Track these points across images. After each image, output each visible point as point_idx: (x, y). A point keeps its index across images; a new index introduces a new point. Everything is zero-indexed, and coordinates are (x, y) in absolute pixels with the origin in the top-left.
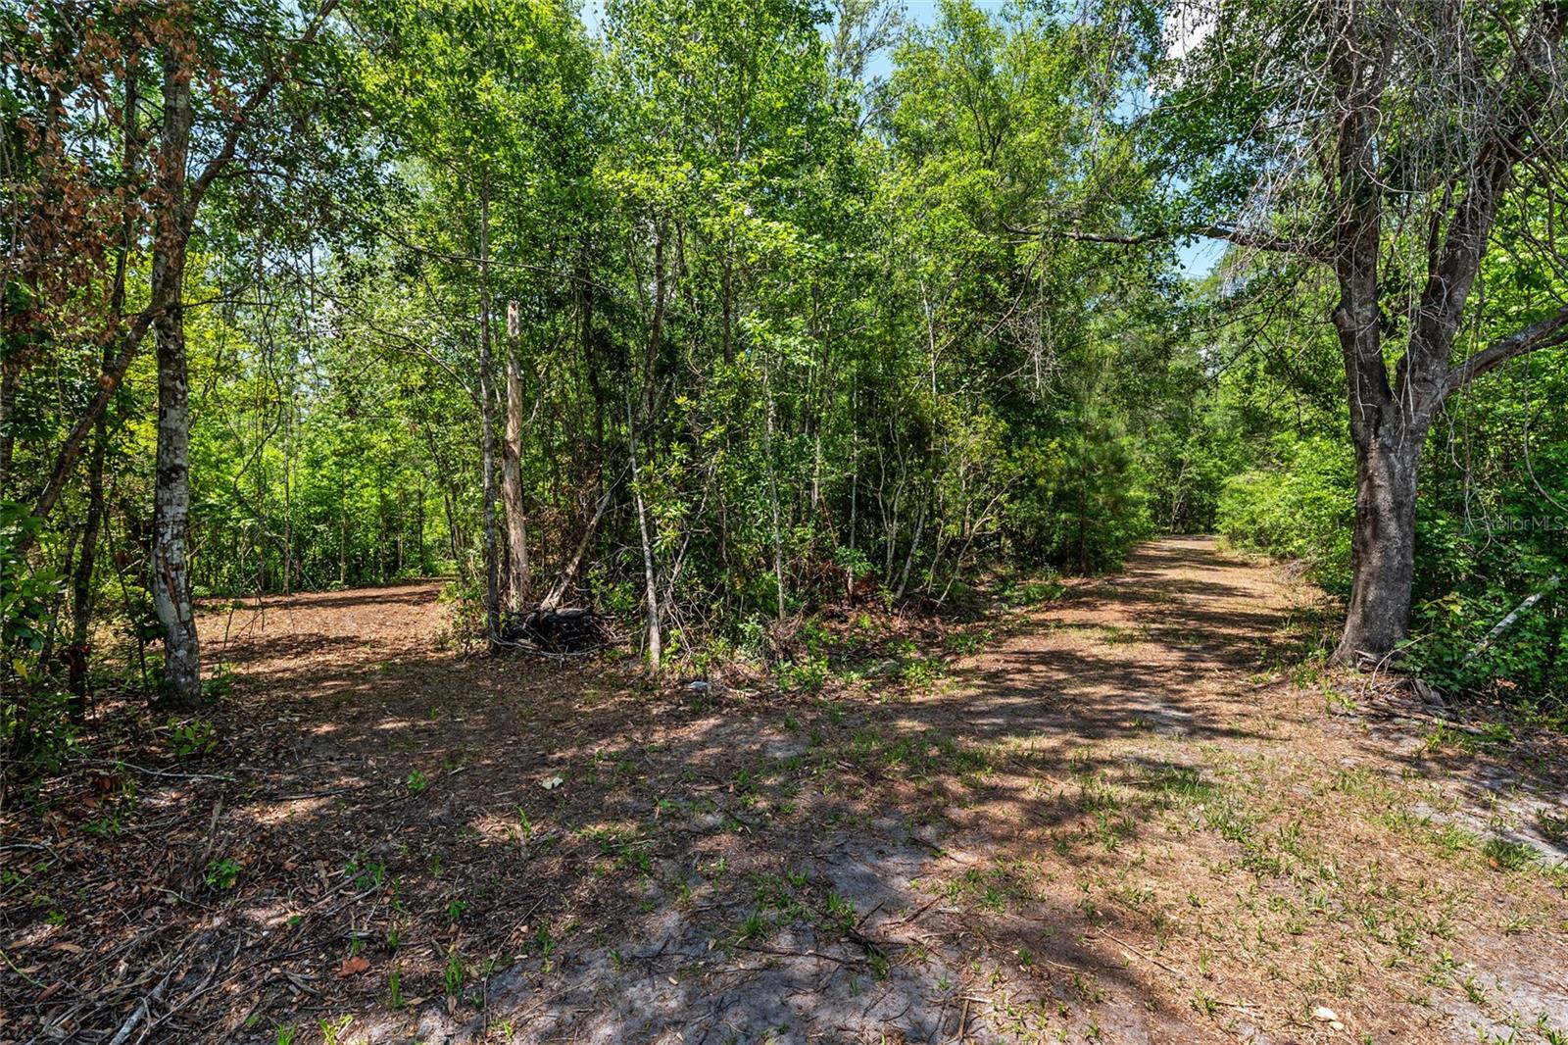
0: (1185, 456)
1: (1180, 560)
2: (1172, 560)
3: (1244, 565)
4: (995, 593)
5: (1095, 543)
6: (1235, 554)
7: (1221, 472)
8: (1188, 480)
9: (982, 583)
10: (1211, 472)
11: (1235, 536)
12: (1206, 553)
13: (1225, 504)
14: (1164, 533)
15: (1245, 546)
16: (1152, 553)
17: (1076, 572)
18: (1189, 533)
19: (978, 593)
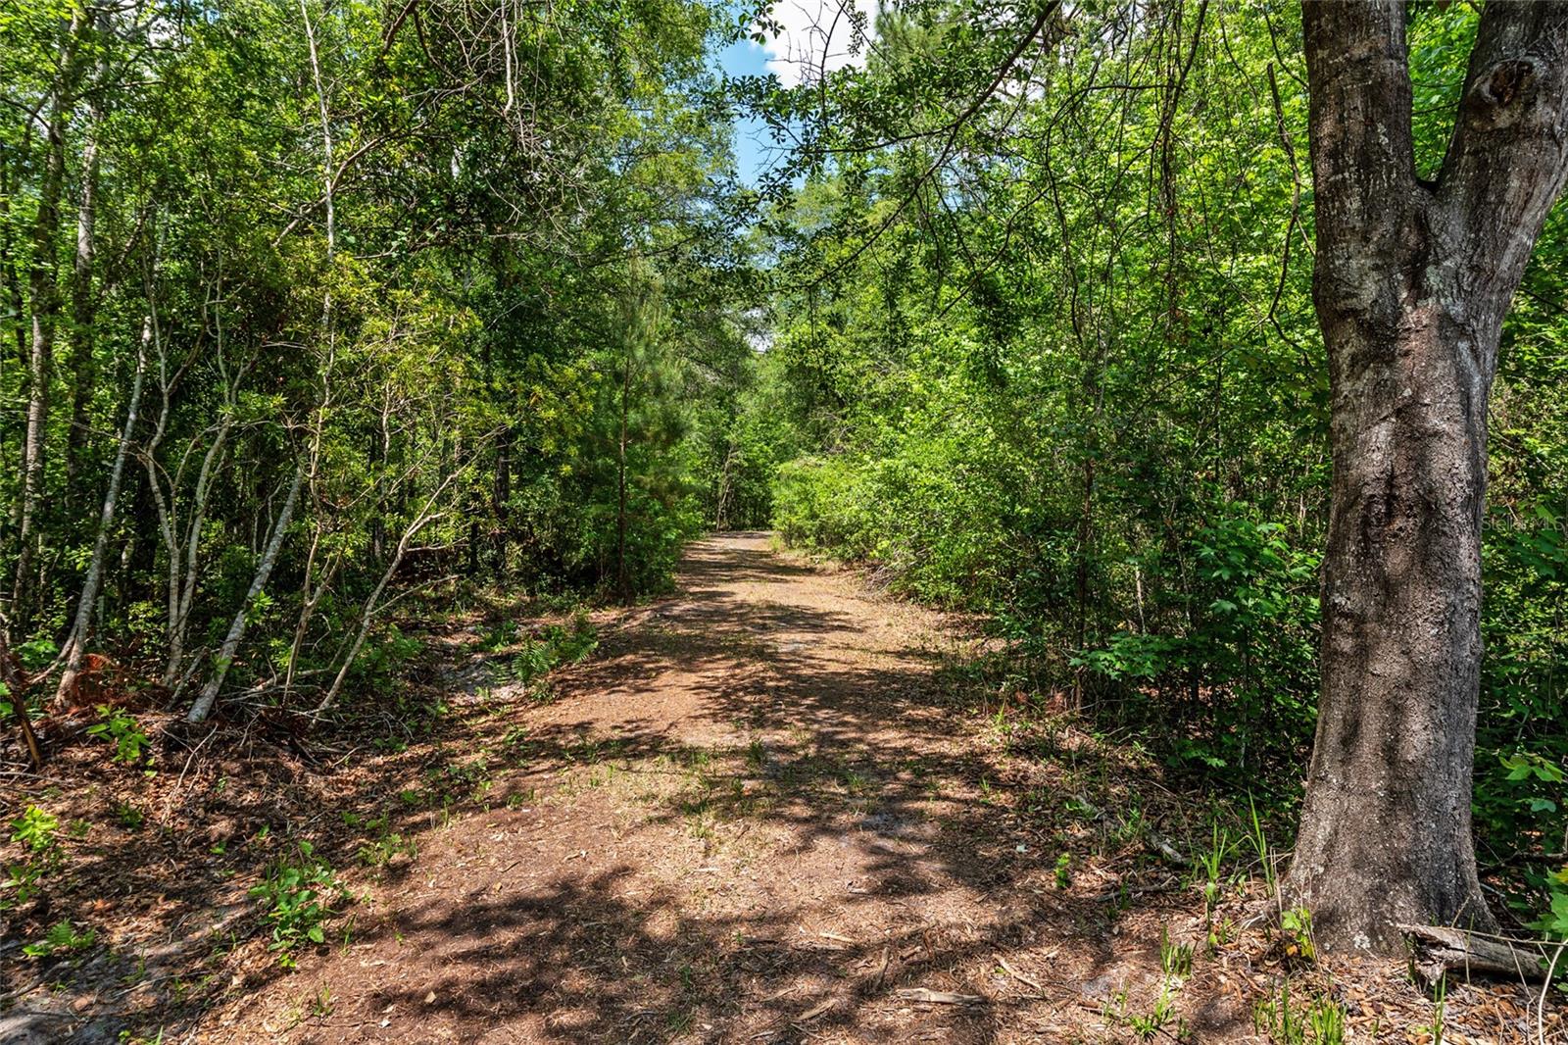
0: (731, 437)
1: (737, 567)
2: (729, 567)
3: (810, 571)
4: (475, 649)
5: (638, 549)
6: (795, 556)
7: (766, 457)
8: (735, 466)
9: (459, 627)
10: (758, 458)
11: (794, 535)
12: (762, 555)
13: (781, 495)
14: (712, 529)
15: (806, 547)
16: (705, 557)
17: (613, 599)
18: (736, 528)
19: (446, 650)
